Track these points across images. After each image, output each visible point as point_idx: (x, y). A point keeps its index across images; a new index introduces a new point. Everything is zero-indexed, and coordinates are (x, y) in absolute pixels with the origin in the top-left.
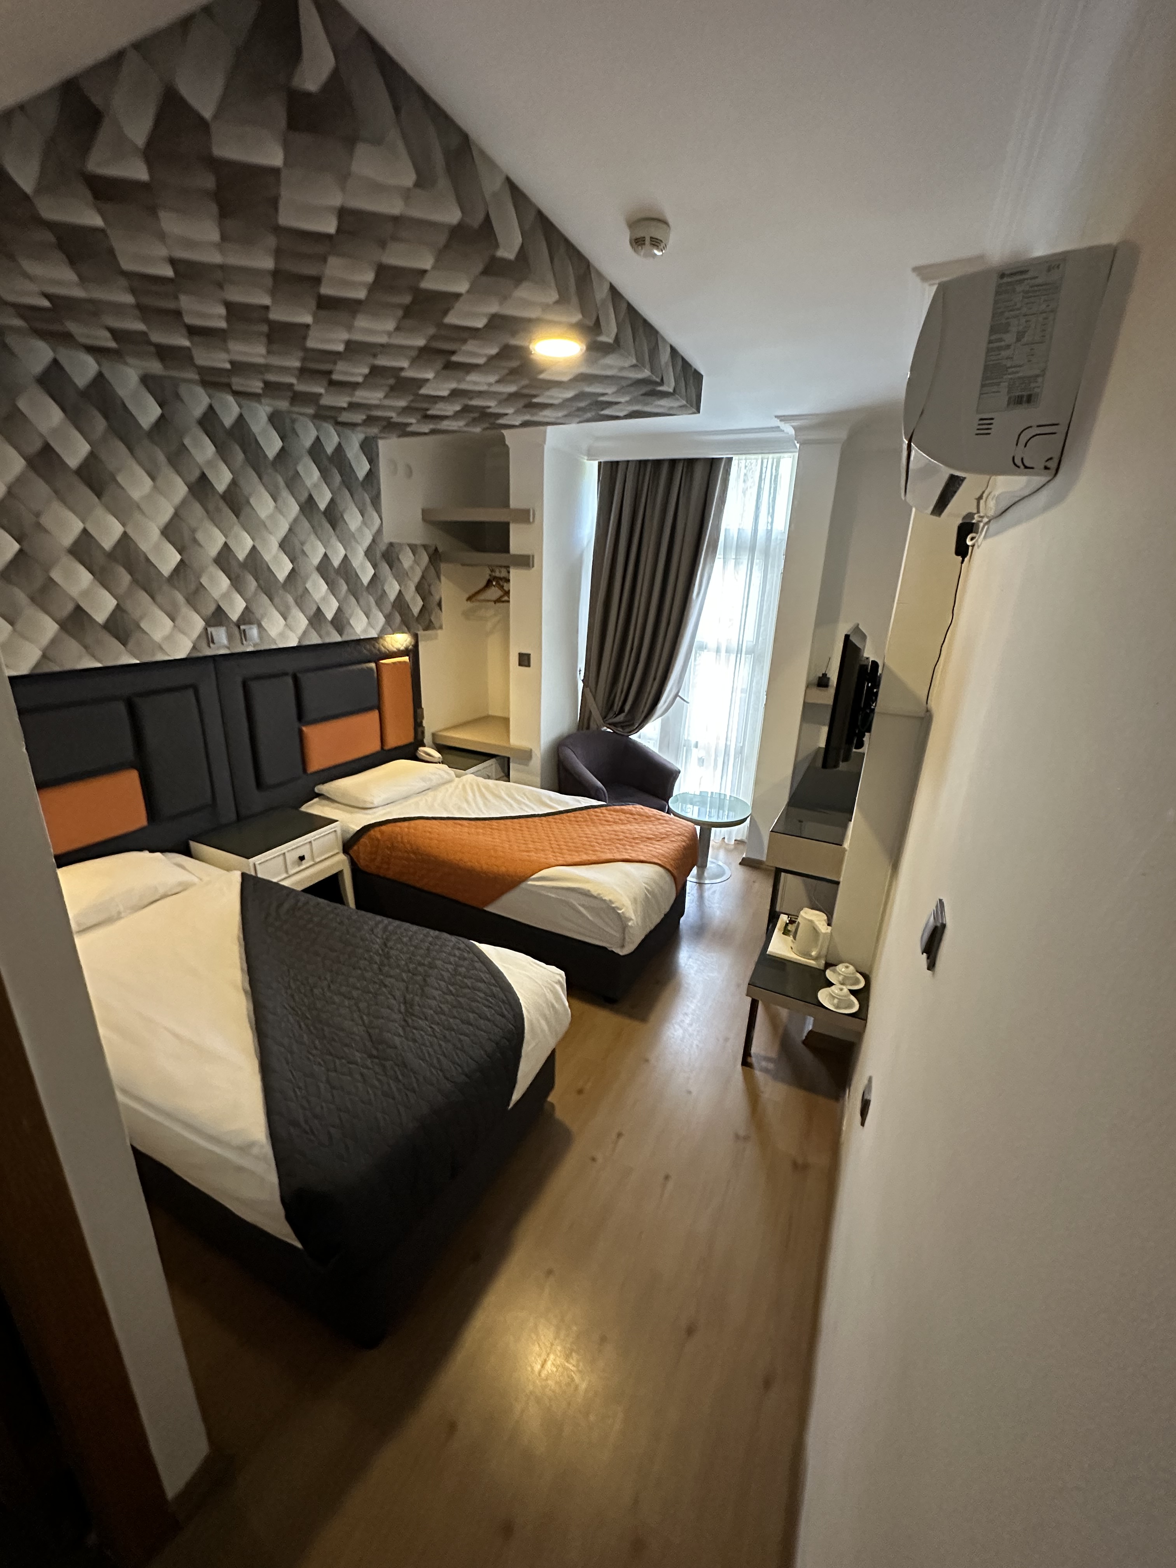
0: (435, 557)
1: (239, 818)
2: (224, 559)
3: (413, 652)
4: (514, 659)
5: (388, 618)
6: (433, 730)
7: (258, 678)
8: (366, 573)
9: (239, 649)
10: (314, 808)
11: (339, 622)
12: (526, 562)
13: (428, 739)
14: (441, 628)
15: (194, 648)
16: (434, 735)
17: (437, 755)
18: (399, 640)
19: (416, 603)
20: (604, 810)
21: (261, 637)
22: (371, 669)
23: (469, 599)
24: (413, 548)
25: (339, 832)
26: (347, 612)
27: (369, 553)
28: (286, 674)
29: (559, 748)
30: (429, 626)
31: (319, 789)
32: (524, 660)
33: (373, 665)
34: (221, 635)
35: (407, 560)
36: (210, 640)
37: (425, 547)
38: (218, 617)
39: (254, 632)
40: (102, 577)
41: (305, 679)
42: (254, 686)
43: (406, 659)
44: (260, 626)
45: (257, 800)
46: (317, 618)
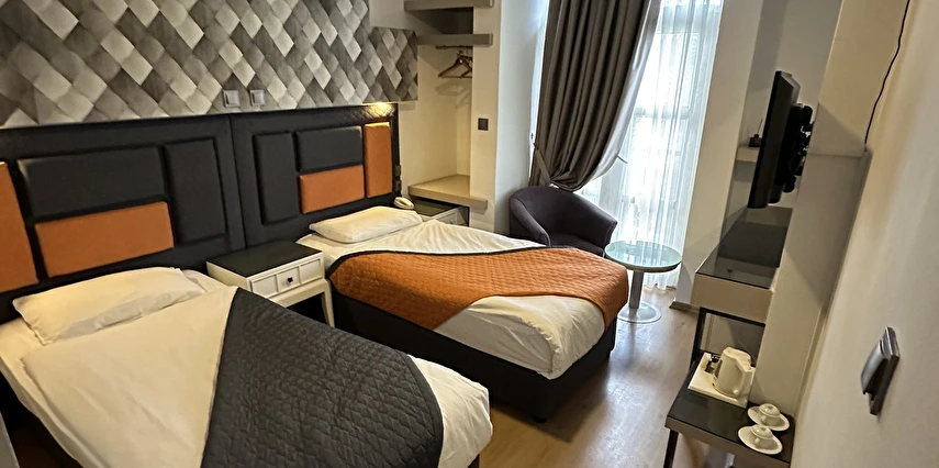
0: (413, 40)
1: (247, 246)
2: (238, 36)
3: (393, 119)
4: (475, 124)
5: (372, 89)
6: (410, 184)
7: (266, 134)
8: (355, 51)
9: (249, 109)
10: (307, 242)
11: (331, 91)
12: (486, 40)
13: (404, 190)
14: (416, 99)
15: (213, 107)
16: (409, 188)
17: (409, 203)
18: (382, 108)
19: (396, 80)
20: (543, 251)
21: (266, 101)
22: (358, 131)
23: (440, 75)
24: (395, 32)
25: (322, 261)
26: (338, 82)
27: (357, 35)
28: (287, 132)
29: (511, 200)
30: (406, 97)
31: (313, 226)
32: (483, 124)
33: (359, 128)
34: (233, 96)
35: (389, 41)
36: (226, 102)
37: (404, 31)
38: (232, 82)
39: (260, 95)
40: (141, 47)
41: (303, 137)
42: (261, 140)
43: (387, 124)
44: (266, 91)
45: (261, 232)
46: (313, 87)
